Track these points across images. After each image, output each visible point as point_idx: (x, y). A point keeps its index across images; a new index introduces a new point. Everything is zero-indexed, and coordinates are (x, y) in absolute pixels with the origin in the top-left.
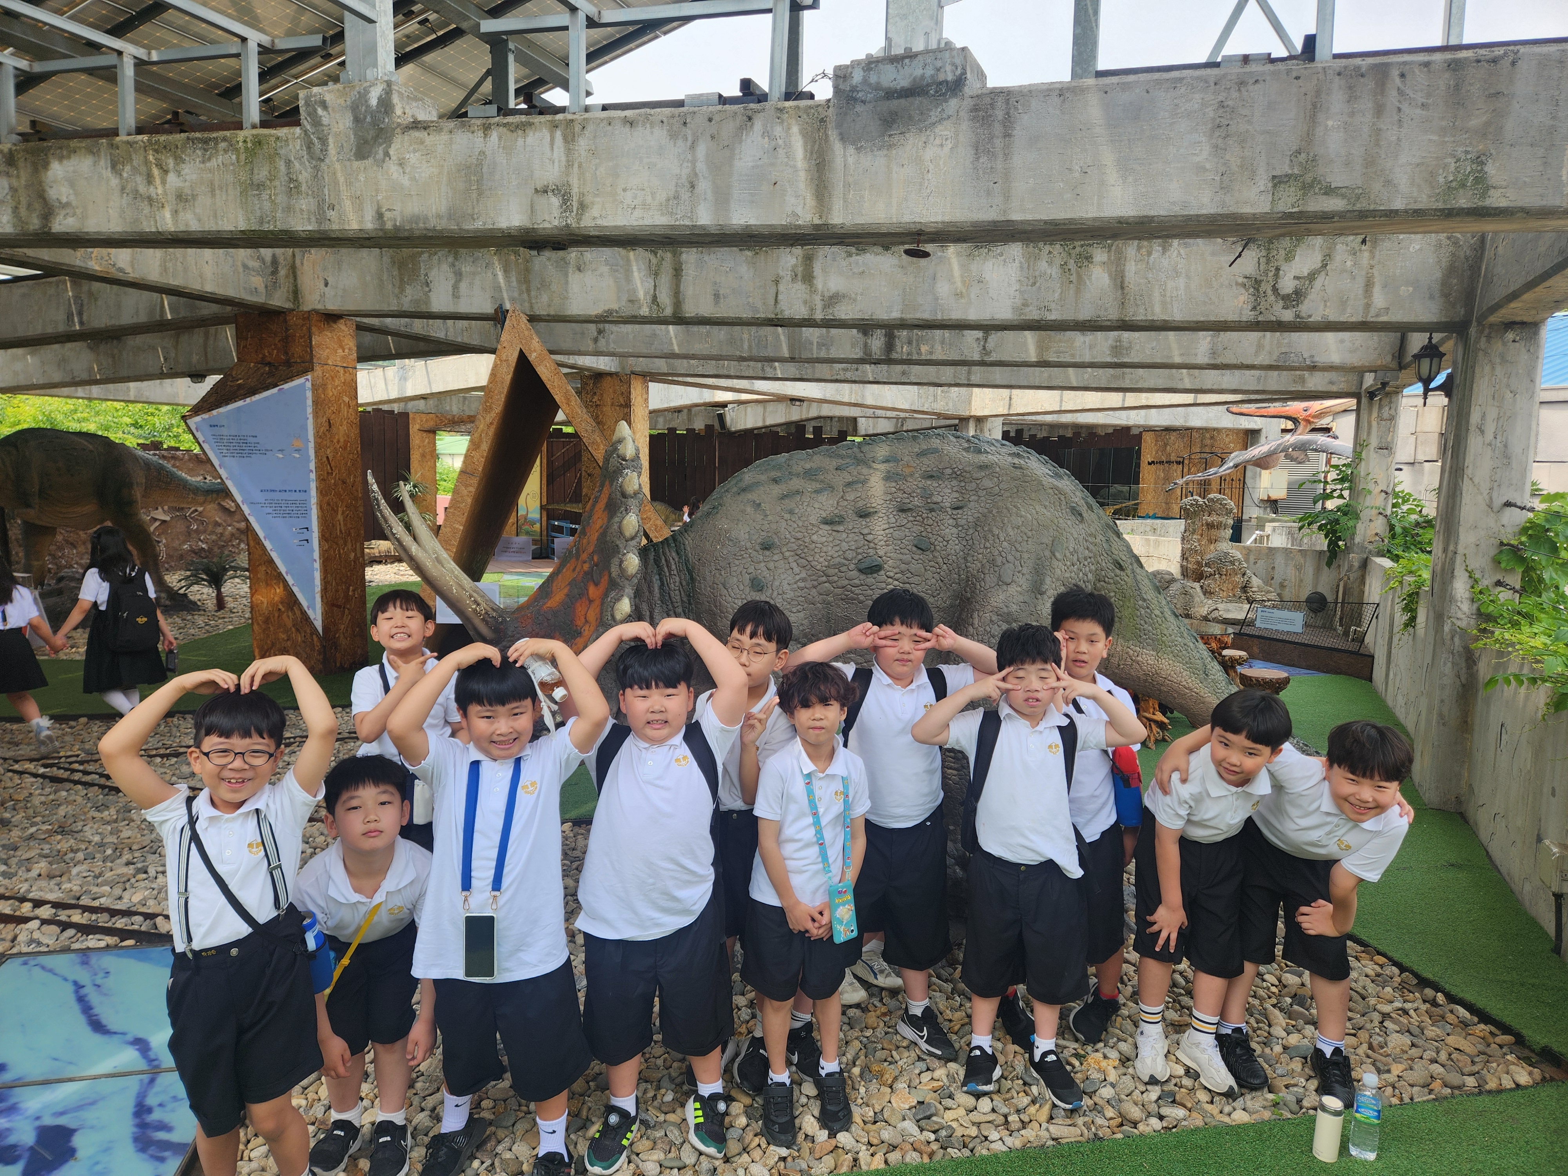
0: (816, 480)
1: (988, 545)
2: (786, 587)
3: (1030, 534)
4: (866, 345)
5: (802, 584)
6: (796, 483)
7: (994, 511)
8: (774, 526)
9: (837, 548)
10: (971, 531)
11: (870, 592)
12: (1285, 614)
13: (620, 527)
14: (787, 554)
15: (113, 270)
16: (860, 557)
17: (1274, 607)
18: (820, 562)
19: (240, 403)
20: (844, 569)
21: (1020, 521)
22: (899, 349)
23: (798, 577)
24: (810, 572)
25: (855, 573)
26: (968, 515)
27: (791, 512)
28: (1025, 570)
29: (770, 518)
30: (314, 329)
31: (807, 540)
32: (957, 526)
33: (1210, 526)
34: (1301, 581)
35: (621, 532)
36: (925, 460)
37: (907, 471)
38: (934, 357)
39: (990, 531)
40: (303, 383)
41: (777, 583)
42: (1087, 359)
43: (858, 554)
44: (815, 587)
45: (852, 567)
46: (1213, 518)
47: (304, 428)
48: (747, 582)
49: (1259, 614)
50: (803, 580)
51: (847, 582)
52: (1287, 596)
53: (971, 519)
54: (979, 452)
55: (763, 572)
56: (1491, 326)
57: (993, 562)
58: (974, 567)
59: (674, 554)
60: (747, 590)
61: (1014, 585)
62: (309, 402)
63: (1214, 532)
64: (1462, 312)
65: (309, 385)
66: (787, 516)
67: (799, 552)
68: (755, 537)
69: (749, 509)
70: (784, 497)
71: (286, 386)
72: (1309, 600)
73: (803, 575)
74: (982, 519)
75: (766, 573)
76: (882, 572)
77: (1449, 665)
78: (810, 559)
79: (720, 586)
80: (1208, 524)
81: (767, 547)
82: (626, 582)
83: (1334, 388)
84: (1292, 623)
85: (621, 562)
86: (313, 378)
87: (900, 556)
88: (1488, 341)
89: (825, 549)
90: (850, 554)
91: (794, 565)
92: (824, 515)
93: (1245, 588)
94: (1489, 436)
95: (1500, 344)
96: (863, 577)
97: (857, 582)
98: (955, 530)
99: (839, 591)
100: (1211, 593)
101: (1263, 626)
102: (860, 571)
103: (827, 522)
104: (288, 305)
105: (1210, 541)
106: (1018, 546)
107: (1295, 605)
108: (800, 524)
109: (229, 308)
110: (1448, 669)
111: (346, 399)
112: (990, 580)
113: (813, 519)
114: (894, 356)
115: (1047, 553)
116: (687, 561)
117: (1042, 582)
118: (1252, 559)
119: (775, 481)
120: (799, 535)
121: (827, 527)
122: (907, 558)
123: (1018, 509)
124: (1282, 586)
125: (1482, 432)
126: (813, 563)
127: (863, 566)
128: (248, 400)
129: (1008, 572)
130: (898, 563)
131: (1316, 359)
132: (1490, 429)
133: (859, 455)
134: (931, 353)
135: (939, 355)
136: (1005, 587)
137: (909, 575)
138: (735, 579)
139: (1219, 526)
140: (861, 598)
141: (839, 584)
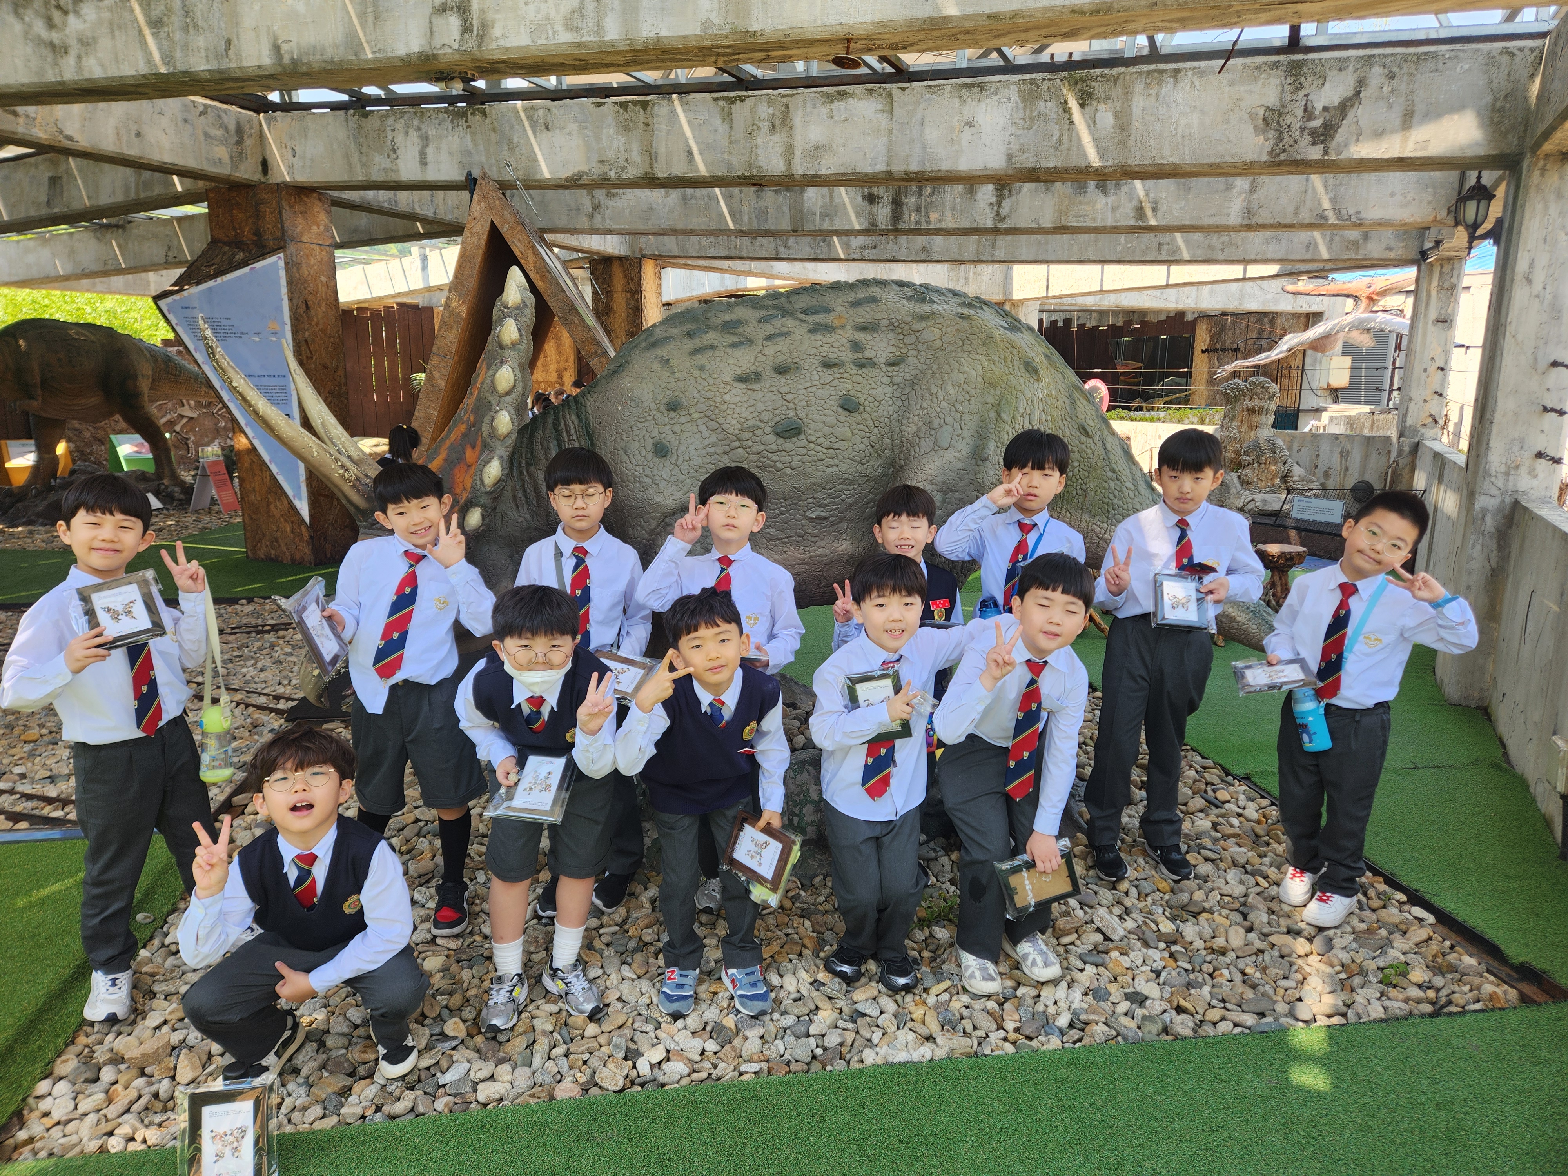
0: (734, 334)
1: (925, 405)
2: (693, 452)
3: (973, 392)
4: (871, 214)
5: (711, 450)
6: (711, 337)
7: (935, 367)
8: (681, 384)
9: (752, 409)
10: (907, 390)
11: (788, 459)
12: (1324, 503)
13: (493, 382)
14: (695, 416)
15: (61, 138)
16: (777, 419)
17: (1316, 496)
18: (732, 425)
19: (211, 283)
20: (759, 432)
21: (962, 377)
22: (906, 217)
23: (707, 442)
24: (721, 437)
25: (772, 438)
26: (905, 373)
27: (702, 368)
28: (966, 433)
29: (677, 375)
30: (284, 204)
31: (718, 400)
32: (892, 384)
33: (1251, 411)
34: (1347, 469)
35: (493, 388)
36: (860, 310)
37: (837, 323)
38: (944, 226)
39: (928, 389)
40: (276, 261)
41: (682, 448)
42: (1109, 222)
43: (775, 415)
44: (727, 453)
45: (768, 430)
46: (1256, 403)
47: (279, 309)
48: (650, 446)
49: (1296, 503)
50: (714, 445)
51: (762, 447)
52: (1331, 484)
53: (908, 377)
54: (923, 300)
55: (667, 436)
56: (1547, 156)
57: (929, 424)
58: (909, 430)
59: (574, 417)
60: (650, 456)
61: (951, 450)
62: (283, 282)
63: (1255, 418)
64: (1515, 142)
65: (282, 263)
66: (697, 373)
67: (709, 413)
68: (660, 397)
69: (656, 366)
70: (696, 352)
71: (258, 265)
72: (1354, 490)
73: (713, 439)
74: (920, 376)
75: (671, 437)
76: (802, 436)
77: (1479, 547)
78: (722, 421)
79: (621, 452)
80: (1248, 410)
81: (673, 407)
82: (498, 443)
83: (1392, 255)
84: (1329, 511)
85: (493, 419)
86: (286, 256)
87: (824, 418)
88: (1542, 175)
89: (738, 410)
90: (766, 416)
91: (703, 428)
92: (739, 372)
93: (1285, 478)
94: (1537, 287)
95: (1556, 177)
96: (780, 441)
97: (774, 447)
98: (889, 390)
99: (754, 458)
100: (1248, 483)
101: (1299, 517)
102: (777, 434)
103: (742, 379)
104: (257, 177)
105: (1251, 428)
106: (958, 405)
107: (1339, 492)
108: (711, 381)
109: (201, 184)
110: (1477, 552)
111: (323, 279)
112: (926, 444)
113: (727, 377)
114: (902, 225)
115: (993, 415)
116: (587, 425)
117: (984, 447)
118: (1295, 447)
119: (689, 335)
120: (710, 395)
121: (742, 386)
122: (831, 420)
123: (961, 364)
124: (1326, 474)
125: (1529, 281)
126: (725, 426)
127: (780, 429)
128: (219, 280)
129: (945, 437)
130: (821, 425)
131: (1363, 215)
132: (1539, 277)
133: (786, 306)
134: (941, 221)
135: (949, 223)
136: (941, 453)
137: (833, 439)
138: (637, 444)
139: (1260, 411)
140: (779, 465)
141: (754, 450)
